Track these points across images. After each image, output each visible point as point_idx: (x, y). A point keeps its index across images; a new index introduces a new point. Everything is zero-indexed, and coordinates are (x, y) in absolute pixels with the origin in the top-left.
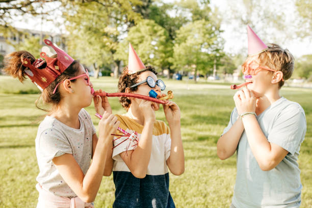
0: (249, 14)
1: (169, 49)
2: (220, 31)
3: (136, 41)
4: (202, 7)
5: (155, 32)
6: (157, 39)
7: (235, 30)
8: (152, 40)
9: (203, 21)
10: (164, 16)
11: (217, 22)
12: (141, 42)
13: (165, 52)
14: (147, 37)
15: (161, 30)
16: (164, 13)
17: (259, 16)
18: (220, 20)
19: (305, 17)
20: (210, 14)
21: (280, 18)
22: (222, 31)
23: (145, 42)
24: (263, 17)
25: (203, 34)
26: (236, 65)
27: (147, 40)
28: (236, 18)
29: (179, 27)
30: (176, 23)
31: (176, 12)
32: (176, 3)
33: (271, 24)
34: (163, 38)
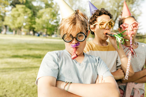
1: (33, 21)
3: (16, 16)
5: (26, 12)
6: (28, 16)
8: (25, 16)
10: (31, 4)
11: (57, 10)
12: (19, 16)
13: (31, 22)
14: (22, 14)
15: (29, 11)
20: (53, 6)
22: (59, 14)
25: (50, 15)
27: (22, 16)
29: (38, 11)
30: (37, 9)
31: (37, 3)
34: (30, 15)
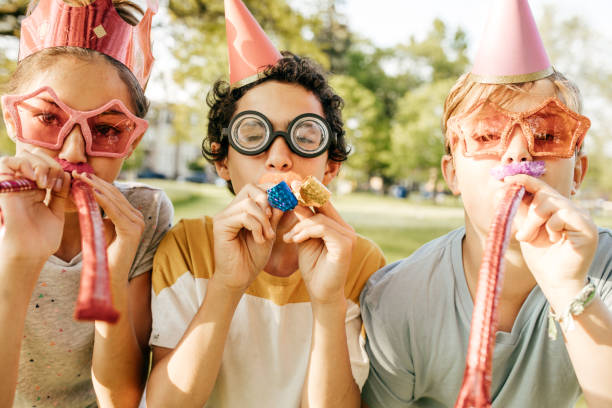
1: (382, 135)
5: (356, 102)
10: (374, 72)
13: (375, 142)
29: (402, 93)
31: (400, 65)
34: (371, 114)
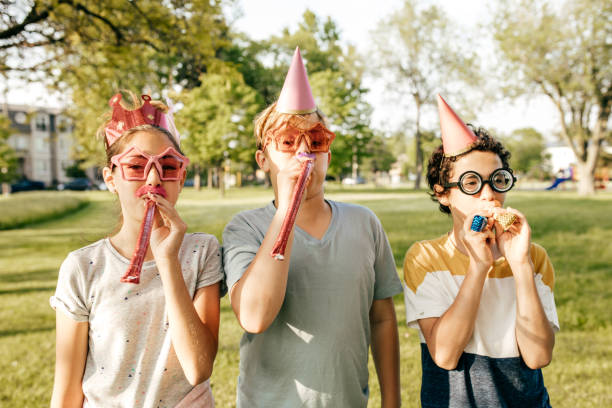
0: (413, 58)
2: (361, 91)
3: (202, 117)
4: (324, 47)
5: (239, 97)
6: (243, 112)
7: (389, 87)
8: (232, 112)
9: (328, 73)
10: (252, 66)
11: (354, 74)
12: (211, 118)
14: (223, 107)
15: (250, 92)
16: (253, 61)
17: (431, 60)
18: (360, 71)
19: (516, 59)
20: (341, 59)
21: (470, 62)
22: (366, 91)
23: (219, 117)
24: (440, 62)
25: (328, 98)
26: (395, 153)
27: (223, 114)
28: (390, 66)
30: (277, 78)
31: (276, 58)
32: (274, 39)
33: (455, 74)
